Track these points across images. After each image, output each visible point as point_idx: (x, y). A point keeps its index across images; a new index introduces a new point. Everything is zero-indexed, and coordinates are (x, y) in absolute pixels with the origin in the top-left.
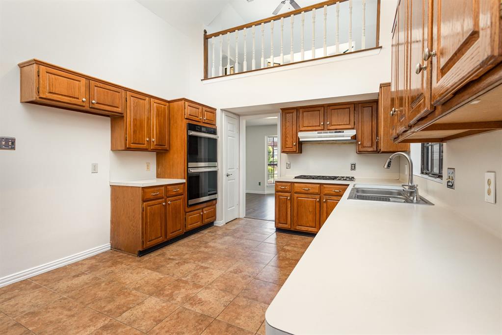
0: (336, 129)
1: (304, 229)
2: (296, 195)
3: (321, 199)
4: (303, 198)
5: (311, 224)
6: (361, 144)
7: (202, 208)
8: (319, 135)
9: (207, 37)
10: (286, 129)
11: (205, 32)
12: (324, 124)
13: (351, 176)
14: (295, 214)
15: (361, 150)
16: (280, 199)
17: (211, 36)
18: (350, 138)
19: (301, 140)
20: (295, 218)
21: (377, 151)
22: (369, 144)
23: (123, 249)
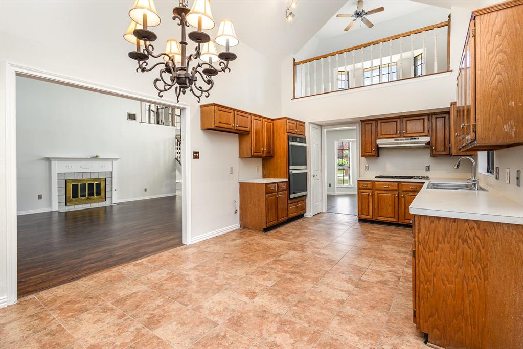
0: (412, 137)
1: (384, 219)
2: (377, 192)
3: (400, 195)
4: (383, 194)
5: (391, 215)
6: (435, 149)
7: (297, 202)
8: (396, 141)
9: (295, 64)
10: (365, 137)
11: (294, 60)
12: (400, 133)
13: (425, 176)
14: (376, 207)
15: (435, 153)
16: (362, 195)
17: (299, 63)
18: (424, 144)
19: (380, 146)
20: (376, 211)
21: (450, 155)
22: (443, 149)
23: (250, 227)
